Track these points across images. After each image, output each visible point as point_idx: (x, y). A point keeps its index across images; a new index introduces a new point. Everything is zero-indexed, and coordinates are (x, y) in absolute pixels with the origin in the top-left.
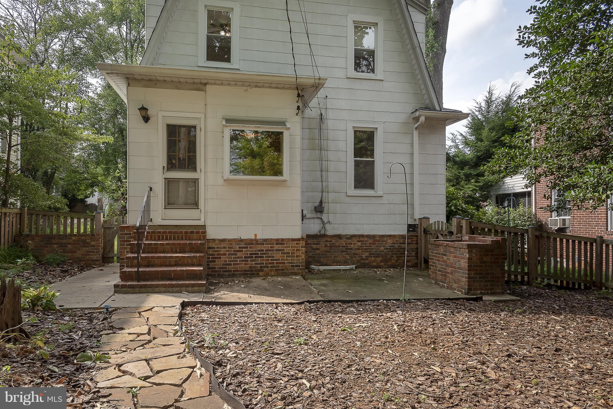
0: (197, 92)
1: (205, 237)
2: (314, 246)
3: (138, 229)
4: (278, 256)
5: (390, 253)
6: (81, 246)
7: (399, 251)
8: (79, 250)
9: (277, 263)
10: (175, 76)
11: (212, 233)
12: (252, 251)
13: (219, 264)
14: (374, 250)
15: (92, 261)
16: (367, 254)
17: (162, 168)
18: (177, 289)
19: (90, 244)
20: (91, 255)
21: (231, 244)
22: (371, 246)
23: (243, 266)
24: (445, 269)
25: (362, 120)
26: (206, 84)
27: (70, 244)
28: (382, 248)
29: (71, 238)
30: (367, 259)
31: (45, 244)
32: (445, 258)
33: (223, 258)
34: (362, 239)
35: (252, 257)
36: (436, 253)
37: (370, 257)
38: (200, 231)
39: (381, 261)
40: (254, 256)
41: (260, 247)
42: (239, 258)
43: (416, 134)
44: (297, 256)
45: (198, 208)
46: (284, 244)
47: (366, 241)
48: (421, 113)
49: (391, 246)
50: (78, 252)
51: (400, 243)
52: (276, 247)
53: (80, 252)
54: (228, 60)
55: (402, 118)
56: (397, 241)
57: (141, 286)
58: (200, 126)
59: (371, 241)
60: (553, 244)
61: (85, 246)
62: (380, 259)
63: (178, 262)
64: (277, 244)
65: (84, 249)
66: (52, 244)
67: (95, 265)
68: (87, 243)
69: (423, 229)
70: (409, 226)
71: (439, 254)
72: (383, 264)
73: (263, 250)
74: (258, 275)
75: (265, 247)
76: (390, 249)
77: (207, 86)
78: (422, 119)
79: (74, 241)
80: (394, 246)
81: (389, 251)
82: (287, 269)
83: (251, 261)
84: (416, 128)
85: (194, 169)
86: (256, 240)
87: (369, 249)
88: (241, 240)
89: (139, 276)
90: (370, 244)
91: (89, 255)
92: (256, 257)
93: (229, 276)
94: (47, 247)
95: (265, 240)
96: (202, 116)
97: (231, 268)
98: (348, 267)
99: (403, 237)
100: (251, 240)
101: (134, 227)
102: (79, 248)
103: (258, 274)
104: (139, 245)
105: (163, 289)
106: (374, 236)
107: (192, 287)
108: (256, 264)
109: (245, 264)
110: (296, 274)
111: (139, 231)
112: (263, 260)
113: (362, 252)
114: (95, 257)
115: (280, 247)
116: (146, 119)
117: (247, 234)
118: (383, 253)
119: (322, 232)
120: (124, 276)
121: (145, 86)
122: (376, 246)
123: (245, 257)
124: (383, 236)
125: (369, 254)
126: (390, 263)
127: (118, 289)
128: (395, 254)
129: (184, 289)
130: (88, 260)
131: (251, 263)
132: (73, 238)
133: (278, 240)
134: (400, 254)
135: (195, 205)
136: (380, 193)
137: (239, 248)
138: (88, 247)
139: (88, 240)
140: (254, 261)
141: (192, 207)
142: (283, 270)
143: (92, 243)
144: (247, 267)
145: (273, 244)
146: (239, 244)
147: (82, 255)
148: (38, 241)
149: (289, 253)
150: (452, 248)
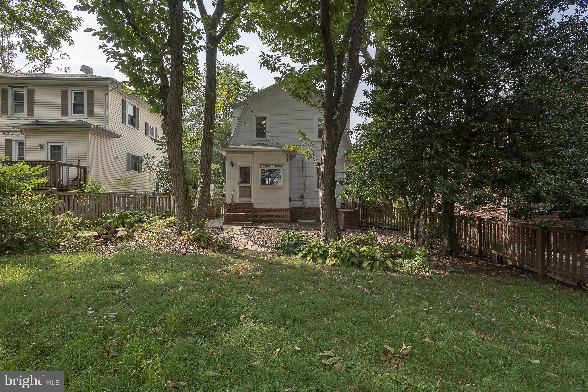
0: (251, 155)
1: (253, 208)
2: (300, 212)
3: (230, 204)
4: (280, 215)
9: (279, 218)
10: (243, 150)
11: (256, 206)
12: (270, 213)
13: (258, 218)
17: (238, 183)
18: (241, 224)
19: (212, 210)
21: (263, 210)
23: (266, 219)
26: (253, 152)
33: (259, 215)
38: (252, 205)
40: (271, 215)
41: (273, 212)
42: (265, 215)
44: (287, 215)
46: (282, 211)
52: (279, 212)
54: (265, 137)
57: (231, 223)
58: (252, 167)
63: (243, 216)
65: (209, 212)
67: (214, 218)
70: (342, 204)
74: (272, 222)
75: (275, 212)
82: (283, 220)
85: (249, 183)
86: (272, 209)
88: (266, 209)
89: (230, 220)
91: (211, 214)
93: (262, 222)
95: (275, 209)
96: (252, 164)
97: (262, 219)
98: (313, 221)
100: (270, 209)
101: (228, 204)
104: (230, 210)
105: (237, 224)
107: (246, 223)
110: (287, 222)
111: (230, 205)
112: (274, 216)
114: (213, 215)
115: (280, 212)
116: (233, 165)
117: (268, 207)
119: (303, 206)
120: (225, 220)
123: (267, 215)
127: (224, 224)
129: (244, 224)
130: (211, 216)
131: (270, 217)
133: (280, 209)
135: (250, 196)
137: (265, 212)
141: (248, 197)
142: (281, 220)
144: (268, 219)
145: (278, 210)
147: (209, 214)
149: (284, 214)
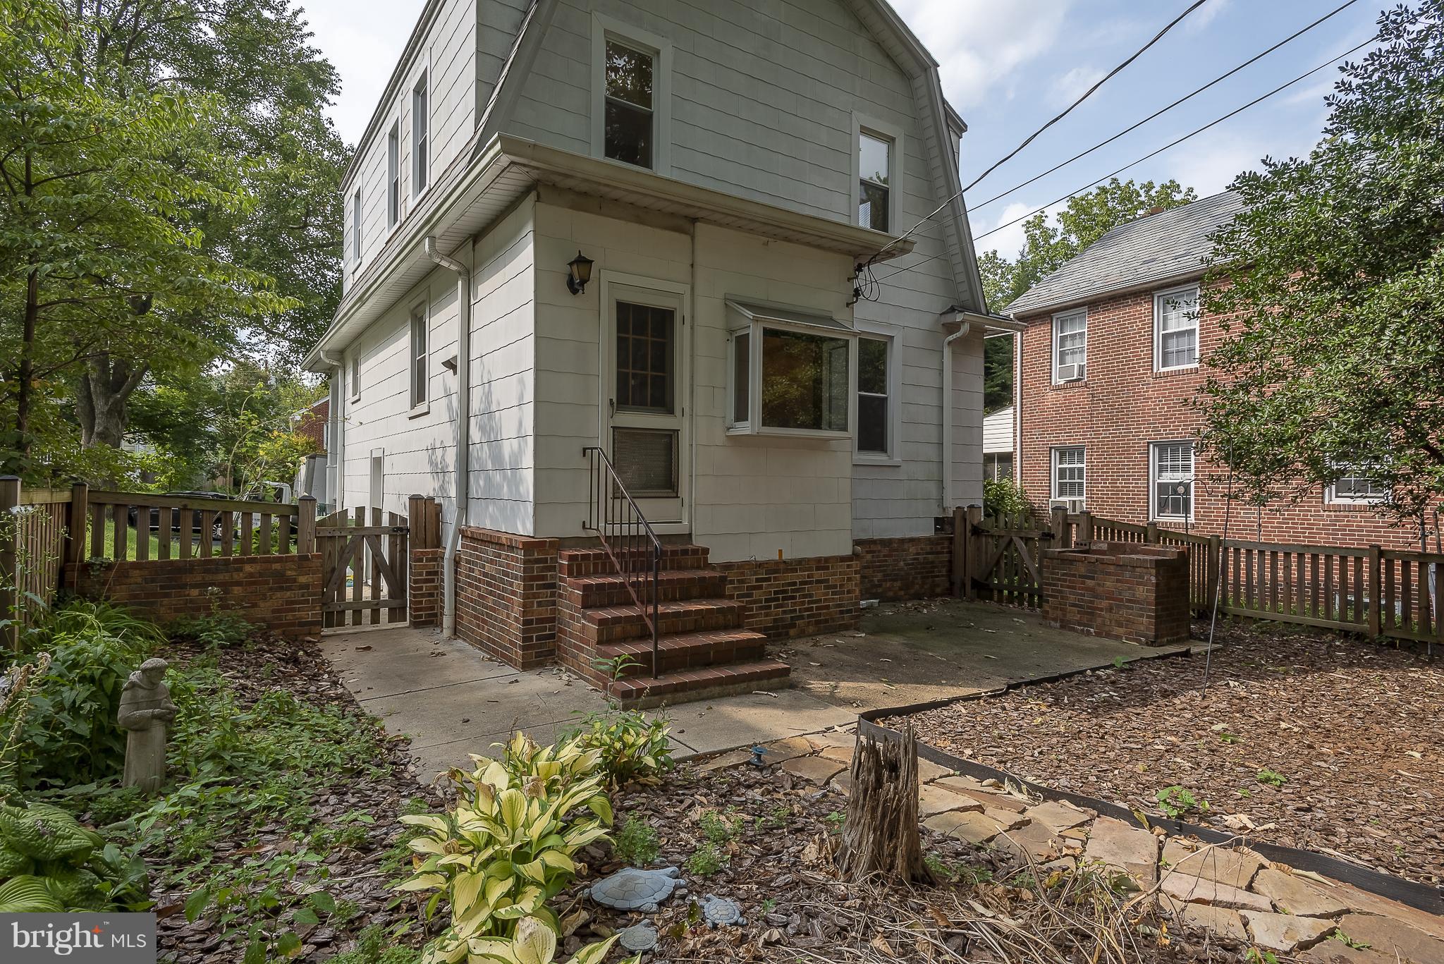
0: (676, 235)
1: (706, 560)
4: (819, 593)
5: (913, 572)
6: (271, 589)
7: (924, 568)
8: (264, 598)
9: (818, 608)
10: (668, 197)
12: (778, 586)
14: (891, 567)
15: (302, 624)
16: (880, 576)
17: (607, 402)
18: (743, 685)
19: (295, 581)
20: (299, 610)
21: (743, 574)
22: (886, 561)
24: (1092, 602)
25: (871, 318)
26: (694, 220)
27: (238, 584)
28: (902, 563)
29: (241, 570)
30: (880, 586)
31: (162, 588)
32: (1090, 583)
34: (873, 547)
35: (778, 599)
36: (1064, 575)
37: (885, 581)
38: (700, 548)
39: (901, 589)
40: (783, 595)
41: (790, 577)
42: (755, 602)
43: (947, 352)
44: (849, 592)
45: (677, 497)
46: (827, 568)
47: (879, 551)
48: (966, 318)
49: (914, 559)
50: (262, 604)
51: (927, 553)
52: (816, 575)
53: (268, 604)
55: (927, 321)
56: (922, 549)
58: (683, 310)
59: (885, 551)
60: (1246, 558)
61: (281, 589)
62: (898, 584)
63: (700, 624)
64: (818, 569)
65: (278, 595)
66: (184, 586)
67: (310, 634)
68: (287, 580)
69: (969, 527)
70: (937, 521)
71: (1074, 575)
72: (902, 593)
73: (795, 584)
74: (787, 636)
75: (802, 575)
76: (912, 564)
77: (698, 225)
78: (965, 328)
79: (251, 575)
80: (917, 559)
81: (911, 569)
82: (833, 620)
83: (776, 607)
84: (949, 343)
85: (670, 411)
86: (782, 563)
87: (884, 566)
88: (760, 565)
89: (661, 664)
90: (884, 556)
91: (294, 610)
92: (784, 599)
94: (167, 595)
95: (800, 562)
96: (685, 289)
99: (929, 539)
100: (777, 563)
101: (555, 543)
102: (265, 595)
103: (787, 634)
105: (717, 690)
106: (890, 541)
107: (769, 679)
108: (784, 612)
109: (767, 615)
112: (795, 603)
113: (874, 572)
114: (309, 616)
115: (821, 574)
116: (577, 286)
117: (765, 552)
118: (902, 573)
121: (575, 207)
122: (894, 560)
123: (766, 600)
124: (902, 541)
125: (884, 576)
126: (912, 591)
128: (919, 573)
129: (754, 684)
130: (293, 624)
131: (776, 611)
132: (248, 568)
133: (819, 560)
134: (927, 572)
135: (672, 488)
136: (897, 460)
137: (757, 580)
138: (289, 589)
139: (289, 573)
140: (781, 606)
141: (665, 495)
142: (826, 621)
143: (303, 579)
145: (810, 569)
146: (756, 574)
147: (274, 611)
148: (139, 580)
149: (835, 587)
150: (1112, 567)
